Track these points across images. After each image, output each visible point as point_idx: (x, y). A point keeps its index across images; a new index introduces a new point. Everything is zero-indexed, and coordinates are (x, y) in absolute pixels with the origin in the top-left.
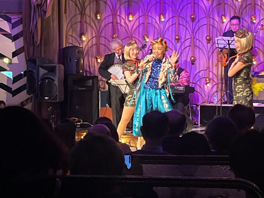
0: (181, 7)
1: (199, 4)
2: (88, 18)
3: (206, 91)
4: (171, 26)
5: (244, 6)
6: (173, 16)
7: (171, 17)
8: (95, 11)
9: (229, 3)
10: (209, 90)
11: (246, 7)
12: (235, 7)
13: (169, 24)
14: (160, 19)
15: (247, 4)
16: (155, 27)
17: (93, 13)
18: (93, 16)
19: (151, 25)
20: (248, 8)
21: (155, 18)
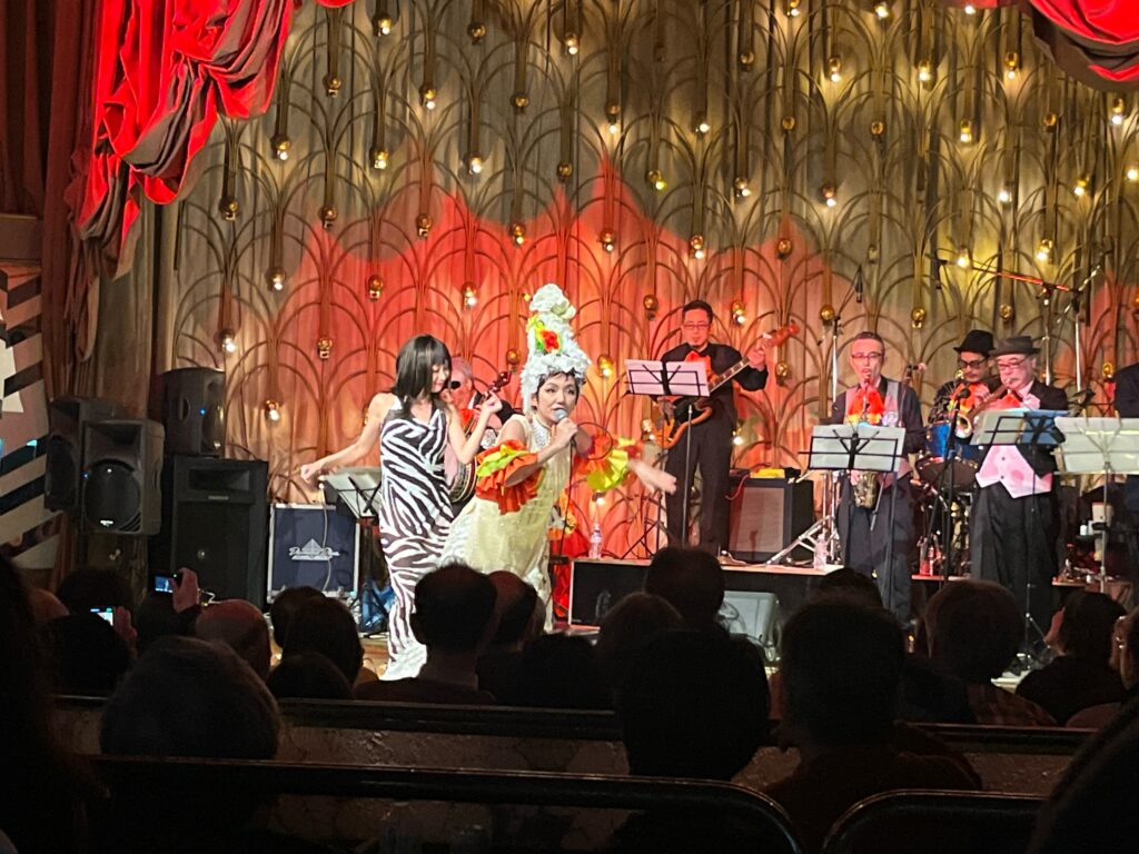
0: (528, 267)
1: (582, 261)
2: (245, 287)
3: (591, 518)
4: (496, 323)
5: (713, 274)
6: (503, 291)
7: (496, 293)
8: (266, 266)
9: (670, 265)
10: (603, 516)
11: (718, 276)
12: (687, 274)
13: (490, 315)
14: (463, 297)
15: (723, 267)
16: (447, 323)
17: (261, 271)
18: (260, 279)
19: (435, 316)
20: (722, 279)
21: (447, 295)
